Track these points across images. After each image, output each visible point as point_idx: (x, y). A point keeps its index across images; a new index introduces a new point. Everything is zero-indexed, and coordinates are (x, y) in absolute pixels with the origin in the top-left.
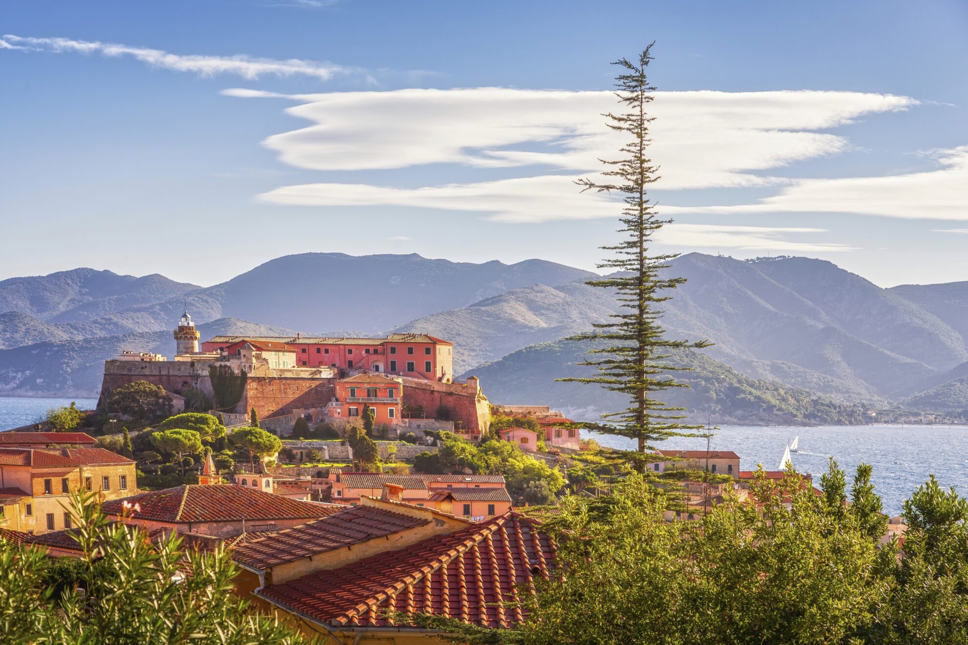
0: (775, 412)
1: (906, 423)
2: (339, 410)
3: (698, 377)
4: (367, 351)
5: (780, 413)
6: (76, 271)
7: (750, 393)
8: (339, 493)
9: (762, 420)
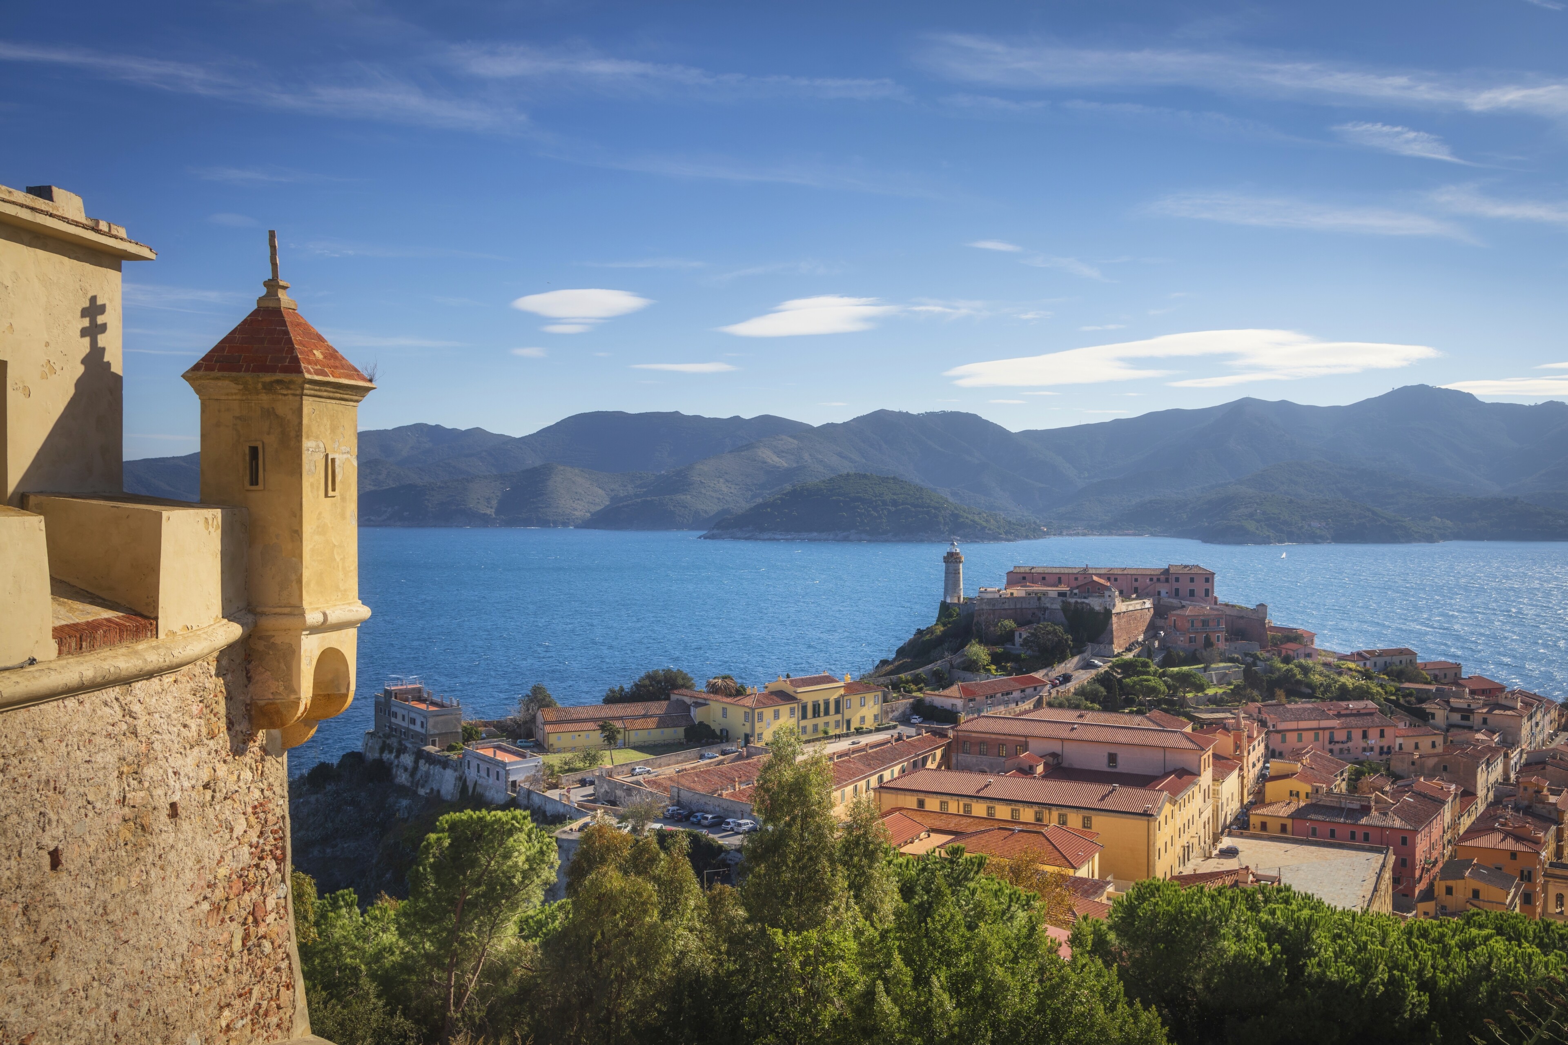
0: (987, 531)
1: (1067, 535)
2: (1182, 639)
3: (928, 507)
4: (1151, 580)
5: (990, 532)
6: (414, 425)
7: (967, 518)
8: (1274, 726)
9: (977, 538)
